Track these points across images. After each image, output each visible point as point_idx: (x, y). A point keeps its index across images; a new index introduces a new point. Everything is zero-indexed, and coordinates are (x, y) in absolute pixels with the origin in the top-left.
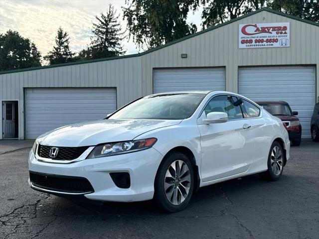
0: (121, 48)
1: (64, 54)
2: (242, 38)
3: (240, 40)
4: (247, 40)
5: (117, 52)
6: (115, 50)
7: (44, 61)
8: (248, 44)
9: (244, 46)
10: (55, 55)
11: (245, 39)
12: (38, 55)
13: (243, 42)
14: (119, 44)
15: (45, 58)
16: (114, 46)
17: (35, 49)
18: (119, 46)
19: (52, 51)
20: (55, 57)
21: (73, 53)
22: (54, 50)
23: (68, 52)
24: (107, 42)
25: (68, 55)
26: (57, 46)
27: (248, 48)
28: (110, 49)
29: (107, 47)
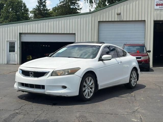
0: (79, 6)
1: (43, 10)
2: (156, 2)
3: (155, 3)
4: (160, 4)
5: (76, 9)
6: (74, 7)
7: (30, 14)
8: (160, 6)
9: (158, 7)
10: (37, 11)
11: (159, 3)
12: (27, 10)
13: (157, 5)
14: (77, 4)
15: (31, 12)
16: (74, 5)
17: (25, 7)
18: (77, 5)
19: (35, 8)
20: (37, 12)
21: (48, 9)
22: (37, 7)
23: (45, 8)
24: (70, 2)
25: (45, 11)
26: (38, 5)
27: (160, 9)
28: (72, 7)
29: (70, 5)
